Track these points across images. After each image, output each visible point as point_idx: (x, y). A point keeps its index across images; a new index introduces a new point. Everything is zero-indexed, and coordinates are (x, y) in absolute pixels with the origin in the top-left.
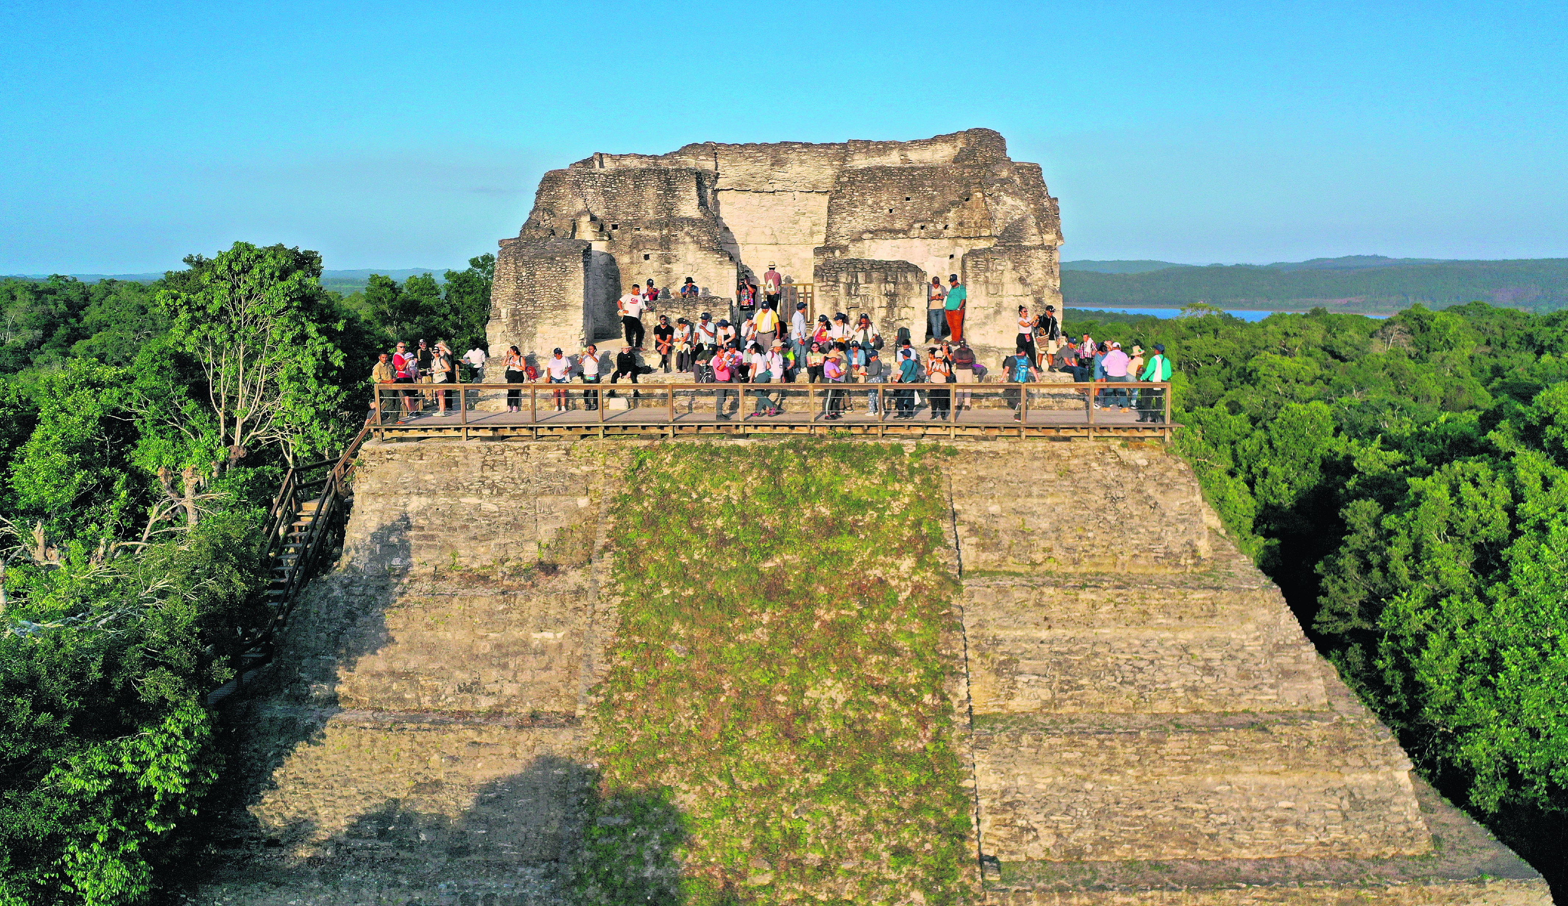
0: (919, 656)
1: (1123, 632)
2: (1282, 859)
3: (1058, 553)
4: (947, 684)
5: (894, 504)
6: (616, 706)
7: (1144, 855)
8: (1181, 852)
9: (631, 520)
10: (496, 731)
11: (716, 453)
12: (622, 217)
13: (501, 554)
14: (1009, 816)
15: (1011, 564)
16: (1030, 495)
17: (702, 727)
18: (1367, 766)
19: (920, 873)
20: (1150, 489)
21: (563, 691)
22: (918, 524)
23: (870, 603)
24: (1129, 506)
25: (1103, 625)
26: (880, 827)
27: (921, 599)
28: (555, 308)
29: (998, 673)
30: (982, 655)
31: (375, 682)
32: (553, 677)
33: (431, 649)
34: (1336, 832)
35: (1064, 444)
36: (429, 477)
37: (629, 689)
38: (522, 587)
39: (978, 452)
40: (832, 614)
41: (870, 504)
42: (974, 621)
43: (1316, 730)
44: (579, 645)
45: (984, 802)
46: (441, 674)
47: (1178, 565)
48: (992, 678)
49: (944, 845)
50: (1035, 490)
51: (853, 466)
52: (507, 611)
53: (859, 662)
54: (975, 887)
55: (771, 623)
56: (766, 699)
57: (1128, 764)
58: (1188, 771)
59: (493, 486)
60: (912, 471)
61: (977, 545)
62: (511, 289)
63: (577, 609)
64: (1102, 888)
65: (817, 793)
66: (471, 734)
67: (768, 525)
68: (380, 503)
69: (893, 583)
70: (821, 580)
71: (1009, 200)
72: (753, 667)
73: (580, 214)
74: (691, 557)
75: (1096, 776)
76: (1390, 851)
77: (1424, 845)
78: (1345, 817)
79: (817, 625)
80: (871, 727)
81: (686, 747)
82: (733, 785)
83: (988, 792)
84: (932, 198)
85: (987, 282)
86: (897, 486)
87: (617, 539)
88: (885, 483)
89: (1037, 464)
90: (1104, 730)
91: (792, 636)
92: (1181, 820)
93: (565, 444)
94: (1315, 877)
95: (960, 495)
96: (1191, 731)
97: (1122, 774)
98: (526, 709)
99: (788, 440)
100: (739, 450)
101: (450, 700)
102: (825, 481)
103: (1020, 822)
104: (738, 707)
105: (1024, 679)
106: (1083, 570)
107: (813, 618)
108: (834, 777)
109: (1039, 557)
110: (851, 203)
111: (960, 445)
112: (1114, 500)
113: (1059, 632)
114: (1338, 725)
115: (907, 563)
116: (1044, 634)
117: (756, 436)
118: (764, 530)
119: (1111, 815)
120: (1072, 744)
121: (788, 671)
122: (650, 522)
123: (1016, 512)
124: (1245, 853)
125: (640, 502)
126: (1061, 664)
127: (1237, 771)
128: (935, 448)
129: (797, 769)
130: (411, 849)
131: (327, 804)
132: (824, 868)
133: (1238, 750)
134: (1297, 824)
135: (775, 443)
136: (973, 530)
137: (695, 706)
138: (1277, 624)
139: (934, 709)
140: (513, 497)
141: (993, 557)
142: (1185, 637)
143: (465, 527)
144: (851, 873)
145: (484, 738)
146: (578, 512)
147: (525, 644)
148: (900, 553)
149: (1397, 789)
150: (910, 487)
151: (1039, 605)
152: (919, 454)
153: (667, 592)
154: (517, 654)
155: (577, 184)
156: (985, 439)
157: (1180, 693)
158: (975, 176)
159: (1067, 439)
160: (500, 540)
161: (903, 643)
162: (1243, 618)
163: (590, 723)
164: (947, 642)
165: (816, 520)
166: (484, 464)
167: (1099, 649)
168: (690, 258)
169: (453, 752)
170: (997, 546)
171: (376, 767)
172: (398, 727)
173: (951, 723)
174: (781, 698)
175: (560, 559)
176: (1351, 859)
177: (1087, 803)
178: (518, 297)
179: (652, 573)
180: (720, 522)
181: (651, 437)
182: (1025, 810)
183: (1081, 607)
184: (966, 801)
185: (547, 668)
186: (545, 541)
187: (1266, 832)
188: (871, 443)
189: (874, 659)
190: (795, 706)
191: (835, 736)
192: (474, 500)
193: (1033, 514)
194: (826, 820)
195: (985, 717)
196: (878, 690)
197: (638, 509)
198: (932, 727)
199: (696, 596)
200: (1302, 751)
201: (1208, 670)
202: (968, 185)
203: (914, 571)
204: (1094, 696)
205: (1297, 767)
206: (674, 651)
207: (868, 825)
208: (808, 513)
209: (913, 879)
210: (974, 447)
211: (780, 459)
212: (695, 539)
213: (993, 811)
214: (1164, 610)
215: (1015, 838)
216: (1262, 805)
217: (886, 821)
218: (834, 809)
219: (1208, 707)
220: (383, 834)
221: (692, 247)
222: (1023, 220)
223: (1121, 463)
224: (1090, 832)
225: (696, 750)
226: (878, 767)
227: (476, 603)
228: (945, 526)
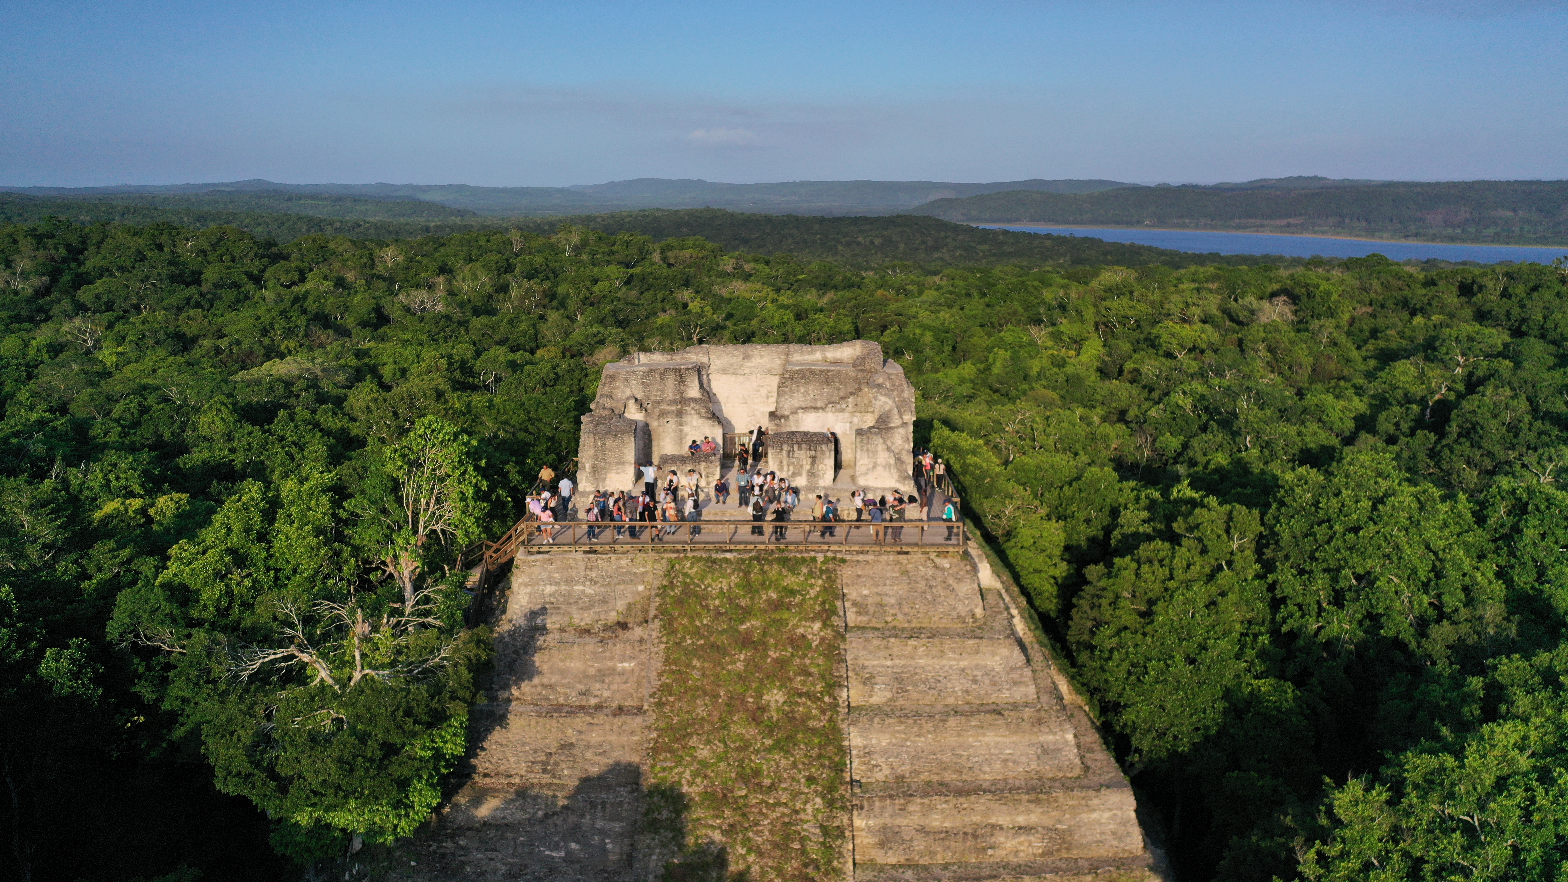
0: (823, 677)
1: (930, 662)
2: (1005, 780)
3: (900, 617)
4: (837, 691)
5: (811, 591)
6: (664, 704)
7: (935, 778)
8: (954, 777)
9: (668, 600)
10: (601, 718)
11: (714, 561)
12: (653, 398)
13: (597, 617)
14: (867, 759)
15: (875, 623)
16: (885, 585)
17: (710, 715)
18: (1051, 732)
19: (820, 789)
20: (951, 581)
21: (635, 695)
22: (824, 603)
23: (797, 648)
24: (939, 590)
25: (920, 658)
26: (800, 766)
27: (825, 646)
28: (618, 464)
29: (864, 683)
30: (857, 674)
31: (533, 690)
32: (629, 687)
33: (563, 672)
34: (1034, 766)
35: (905, 556)
36: (556, 575)
37: (671, 695)
38: (610, 638)
39: (858, 561)
40: (777, 654)
41: (798, 592)
42: (852, 656)
43: (1027, 713)
44: (642, 670)
45: (854, 752)
46: (569, 686)
47: (964, 622)
48: (861, 687)
49: (832, 775)
50: (888, 582)
51: (789, 570)
52: (604, 652)
53: (791, 680)
54: (848, 795)
55: (745, 659)
56: (743, 700)
57: (929, 732)
58: (959, 735)
59: (591, 580)
60: (822, 571)
61: (857, 612)
62: (591, 452)
63: (641, 651)
64: (911, 795)
65: (770, 749)
66: (588, 719)
67: (743, 604)
68: (529, 590)
69: (810, 637)
70: (771, 636)
71: (883, 399)
72: (736, 683)
73: (628, 399)
74: (702, 622)
75: (912, 738)
76: (1060, 775)
77: (1077, 772)
78: (1039, 758)
79: (769, 660)
80: (796, 715)
81: (702, 726)
82: (726, 745)
83: (856, 747)
84: (839, 389)
85: (868, 450)
86: (813, 581)
87: (662, 611)
88: (806, 579)
89: (889, 568)
90: (918, 715)
91: (756, 666)
92: (955, 760)
93: (631, 556)
94: (1019, 788)
95: (847, 585)
96: (962, 715)
97: (926, 737)
98: (615, 705)
99: (753, 554)
100: (727, 560)
101: (574, 700)
102: (774, 578)
103: (873, 762)
104: (728, 705)
105: (878, 687)
106: (913, 625)
107: (767, 656)
108: (777, 742)
109: (889, 619)
110: (791, 390)
111: (848, 557)
112: (931, 587)
113: (897, 662)
114: (1039, 710)
115: (817, 626)
116: (889, 663)
117: (736, 551)
118: (742, 608)
119: (919, 758)
120: (901, 722)
121: (754, 685)
122: (679, 602)
123: (878, 594)
124: (987, 777)
125: (673, 590)
126: (898, 679)
127: (984, 735)
128: (834, 559)
129: (759, 737)
130: (560, 779)
131: (514, 755)
132: (772, 787)
133: (985, 725)
134: (1014, 762)
135: (746, 556)
136: (855, 604)
137: (706, 704)
138: (1012, 657)
139: (830, 704)
140: (602, 586)
141: (865, 619)
142: (963, 664)
143: (576, 603)
144: (785, 789)
145: (595, 721)
146: (638, 593)
147: (614, 670)
148: (813, 620)
149: (1066, 742)
150: (820, 582)
151: (887, 648)
152: (826, 561)
153: (689, 642)
154: (609, 675)
155: (626, 380)
156: (862, 553)
157: (960, 693)
158: (864, 378)
159: (907, 553)
160: (596, 609)
161: (814, 670)
162: (994, 654)
163: (651, 713)
164: (837, 669)
165: (769, 601)
166: (586, 568)
167: (918, 671)
168: (694, 423)
169: (579, 728)
170: (867, 613)
171: (539, 736)
172: (549, 714)
173: (837, 712)
174: (750, 700)
175: (629, 620)
176: (1040, 779)
177: (907, 752)
178: (596, 457)
179: (681, 632)
180: (717, 602)
181: (677, 551)
182: (875, 756)
183: (909, 649)
184: (845, 753)
185: (626, 682)
186: (620, 610)
187: (998, 766)
188: (799, 556)
189: (799, 679)
190: (757, 704)
191: (778, 720)
192: (581, 588)
193: (886, 595)
194: (773, 763)
195: (857, 708)
196: (800, 695)
197: (672, 594)
198: (829, 714)
199: (705, 644)
200: (1018, 724)
201: (975, 681)
202: (860, 383)
203: (821, 630)
204: (914, 695)
205: (1015, 733)
206: (696, 674)
207: (794, 765)
208: (764, 597)
209: (816, 792)
210: (855, 558)
211: (749, 566)
212: (704, 612)
213: (859, 757)
214: (953, 650)
215: (871, 770)
216: (996, 752)
217: (804, 763)
218: (777, 757)
219: (974, 701)
220: (545, 771)
221: (695, 416)
222: (890, 411)
223: (936, 567)
224: (908, 767)
225: (707, 727)
226: (800, 736)
227: (587, 648)
228: (839, 604)
